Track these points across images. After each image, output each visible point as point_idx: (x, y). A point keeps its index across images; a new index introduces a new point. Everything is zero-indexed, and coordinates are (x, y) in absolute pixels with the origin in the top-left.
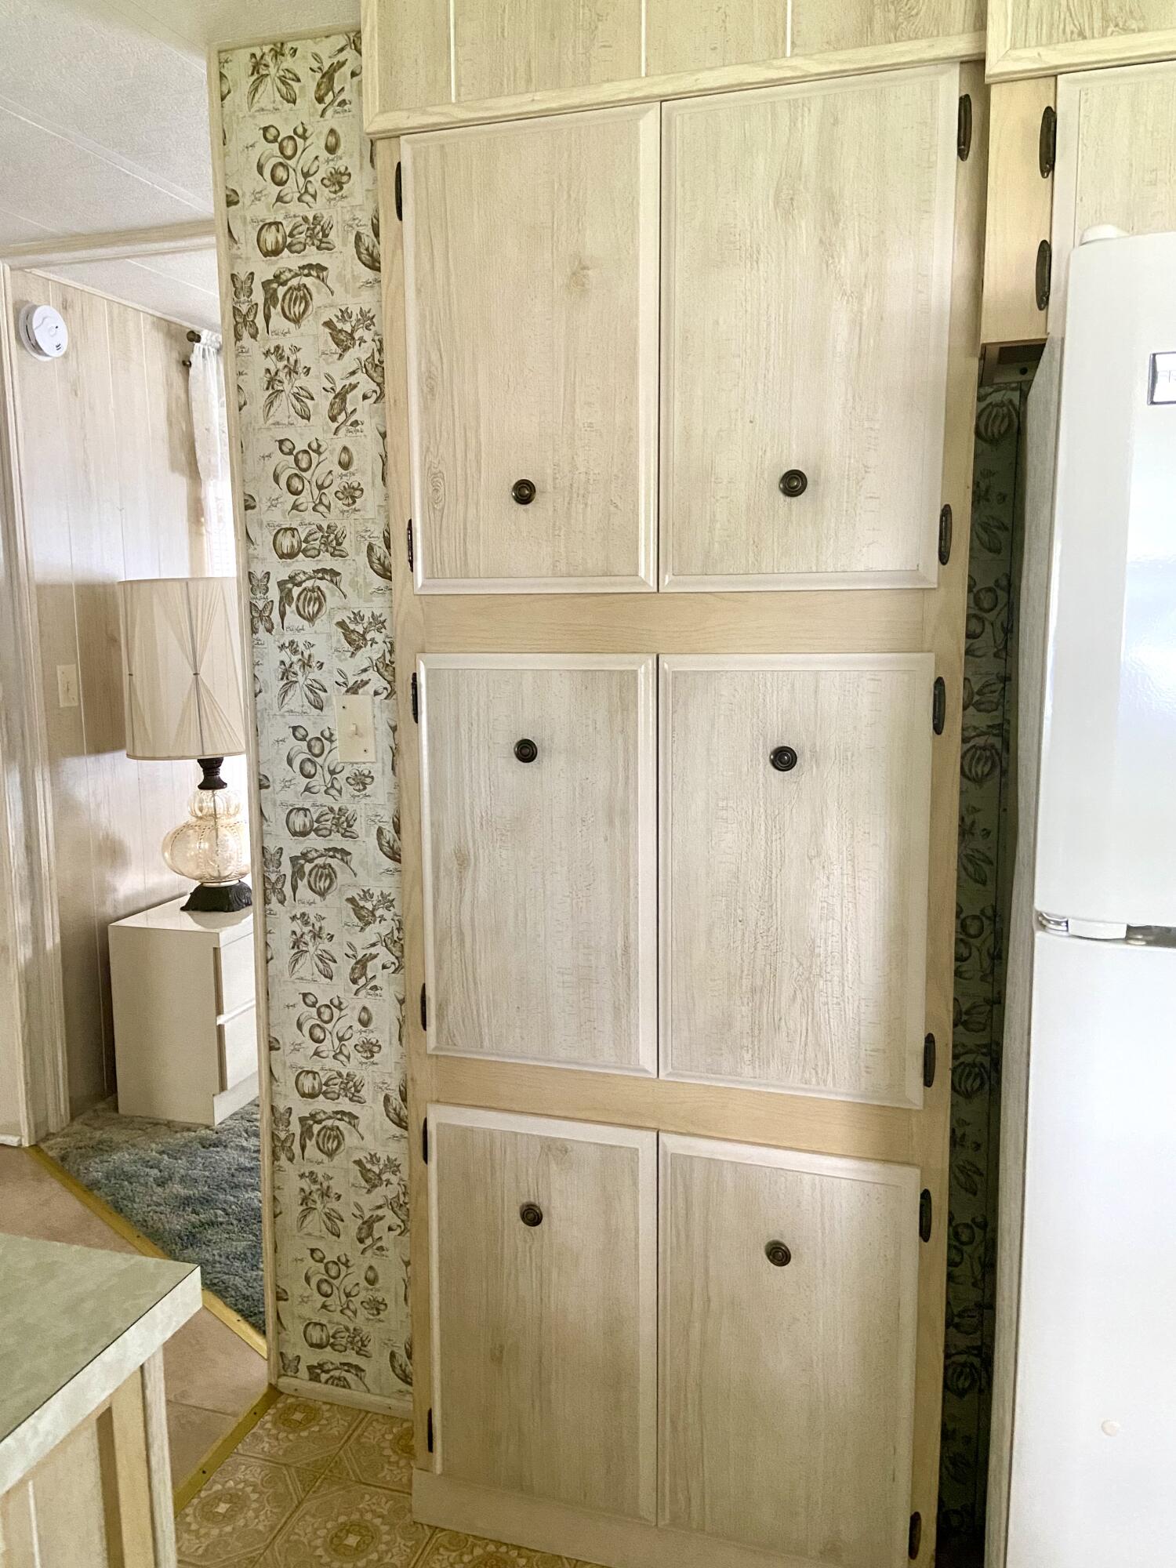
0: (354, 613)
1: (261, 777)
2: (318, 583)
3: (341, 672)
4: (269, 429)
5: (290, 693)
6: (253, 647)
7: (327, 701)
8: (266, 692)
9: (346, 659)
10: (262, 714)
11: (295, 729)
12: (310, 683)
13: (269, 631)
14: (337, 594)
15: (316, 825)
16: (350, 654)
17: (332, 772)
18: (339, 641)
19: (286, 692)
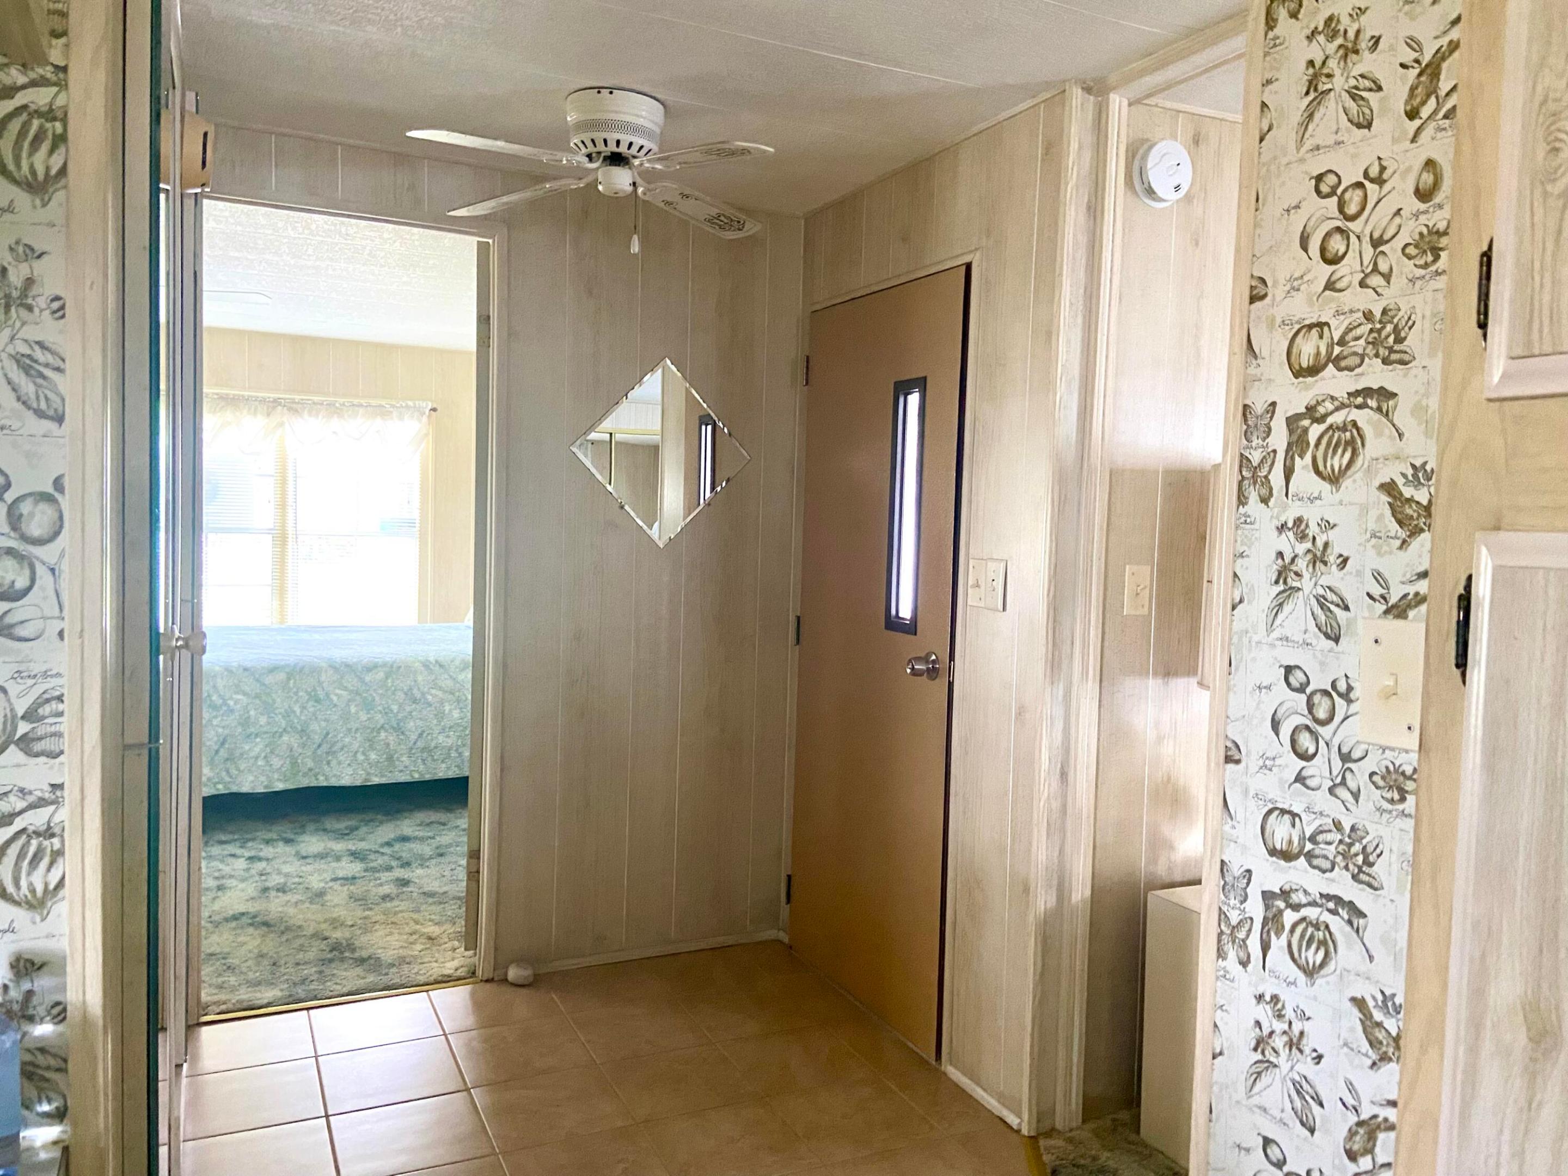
0: (1413, 466)
1: (1229, 744)
2: (1355, 414)
3: (1378, 577)
4: (1302, 160)
5: (1287, 608)
6: (1237, 528)
7: (1348, 625)
8: (1250, 602)
9: (1391, 553)
10: (1240, 639)
11: (1289, 670)
12: (1321, 591)
13: (1265, 501)
14: (1387, 432)
15: (1309, 846)
16: (1398, 543)
17: (1346, 758)
18: (1380, 518)
19: (1281, 605)
